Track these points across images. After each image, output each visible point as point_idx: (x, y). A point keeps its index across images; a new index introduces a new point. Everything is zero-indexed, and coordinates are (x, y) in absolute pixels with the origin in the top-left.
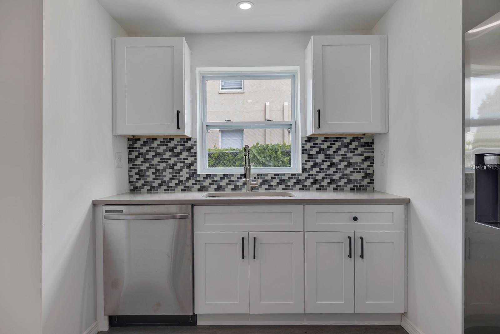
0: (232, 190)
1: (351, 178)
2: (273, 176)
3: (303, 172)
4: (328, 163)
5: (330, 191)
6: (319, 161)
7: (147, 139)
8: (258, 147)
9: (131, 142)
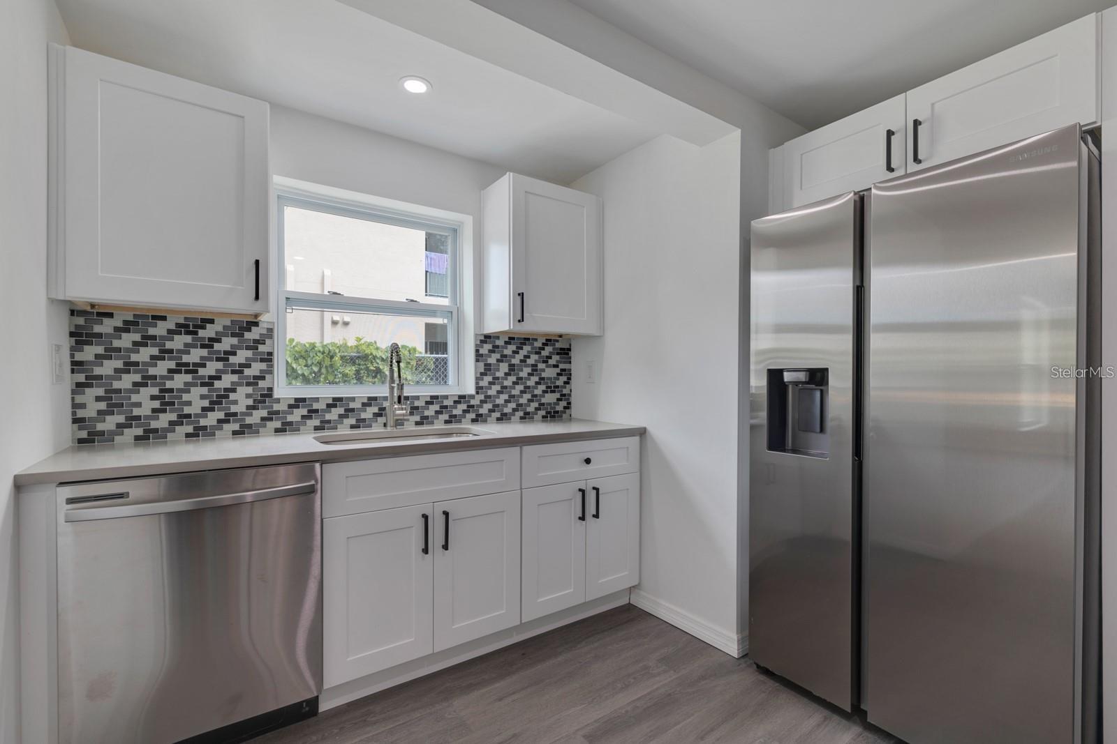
0: (352, 427)
1: (543, 400)
2: (429, 399)
3: (477, 393)
4: (512, 379)
5: (515, 422)
6: (500, 374)
7: (134, 315)
8: (294, 347)
9: (81, 321)
